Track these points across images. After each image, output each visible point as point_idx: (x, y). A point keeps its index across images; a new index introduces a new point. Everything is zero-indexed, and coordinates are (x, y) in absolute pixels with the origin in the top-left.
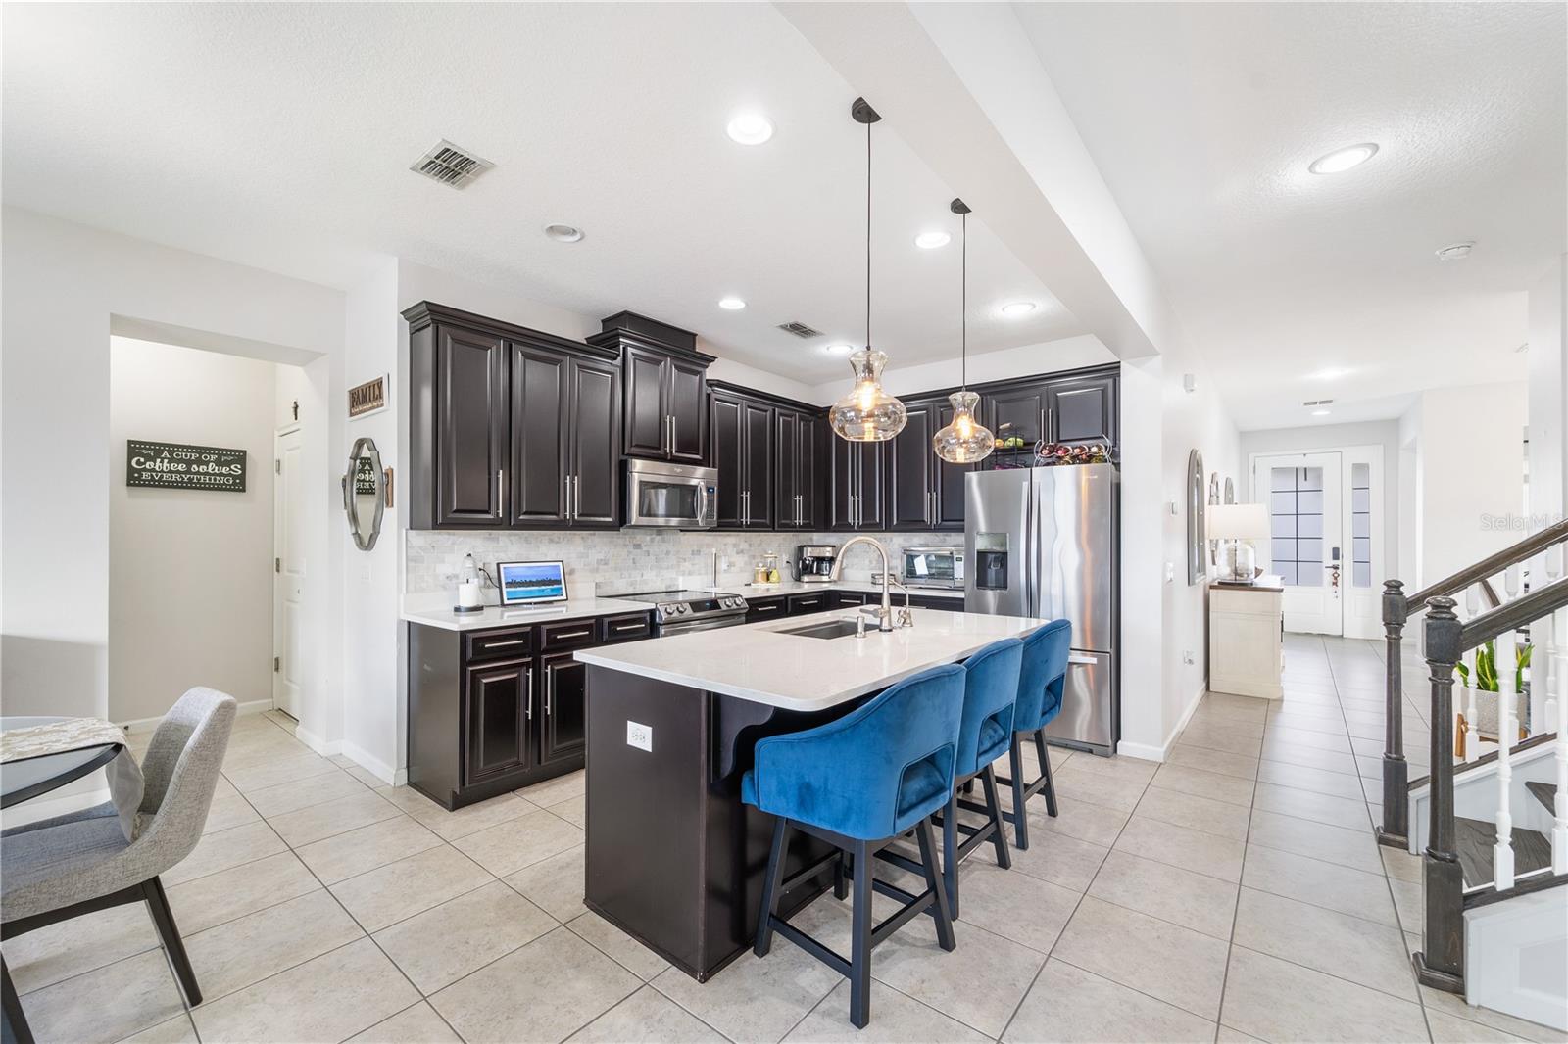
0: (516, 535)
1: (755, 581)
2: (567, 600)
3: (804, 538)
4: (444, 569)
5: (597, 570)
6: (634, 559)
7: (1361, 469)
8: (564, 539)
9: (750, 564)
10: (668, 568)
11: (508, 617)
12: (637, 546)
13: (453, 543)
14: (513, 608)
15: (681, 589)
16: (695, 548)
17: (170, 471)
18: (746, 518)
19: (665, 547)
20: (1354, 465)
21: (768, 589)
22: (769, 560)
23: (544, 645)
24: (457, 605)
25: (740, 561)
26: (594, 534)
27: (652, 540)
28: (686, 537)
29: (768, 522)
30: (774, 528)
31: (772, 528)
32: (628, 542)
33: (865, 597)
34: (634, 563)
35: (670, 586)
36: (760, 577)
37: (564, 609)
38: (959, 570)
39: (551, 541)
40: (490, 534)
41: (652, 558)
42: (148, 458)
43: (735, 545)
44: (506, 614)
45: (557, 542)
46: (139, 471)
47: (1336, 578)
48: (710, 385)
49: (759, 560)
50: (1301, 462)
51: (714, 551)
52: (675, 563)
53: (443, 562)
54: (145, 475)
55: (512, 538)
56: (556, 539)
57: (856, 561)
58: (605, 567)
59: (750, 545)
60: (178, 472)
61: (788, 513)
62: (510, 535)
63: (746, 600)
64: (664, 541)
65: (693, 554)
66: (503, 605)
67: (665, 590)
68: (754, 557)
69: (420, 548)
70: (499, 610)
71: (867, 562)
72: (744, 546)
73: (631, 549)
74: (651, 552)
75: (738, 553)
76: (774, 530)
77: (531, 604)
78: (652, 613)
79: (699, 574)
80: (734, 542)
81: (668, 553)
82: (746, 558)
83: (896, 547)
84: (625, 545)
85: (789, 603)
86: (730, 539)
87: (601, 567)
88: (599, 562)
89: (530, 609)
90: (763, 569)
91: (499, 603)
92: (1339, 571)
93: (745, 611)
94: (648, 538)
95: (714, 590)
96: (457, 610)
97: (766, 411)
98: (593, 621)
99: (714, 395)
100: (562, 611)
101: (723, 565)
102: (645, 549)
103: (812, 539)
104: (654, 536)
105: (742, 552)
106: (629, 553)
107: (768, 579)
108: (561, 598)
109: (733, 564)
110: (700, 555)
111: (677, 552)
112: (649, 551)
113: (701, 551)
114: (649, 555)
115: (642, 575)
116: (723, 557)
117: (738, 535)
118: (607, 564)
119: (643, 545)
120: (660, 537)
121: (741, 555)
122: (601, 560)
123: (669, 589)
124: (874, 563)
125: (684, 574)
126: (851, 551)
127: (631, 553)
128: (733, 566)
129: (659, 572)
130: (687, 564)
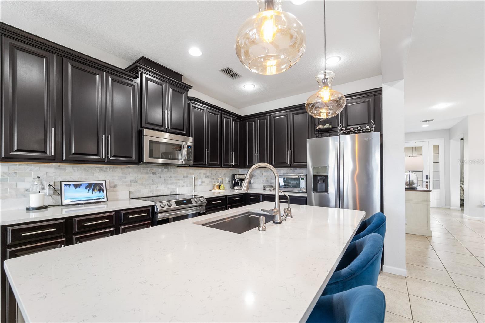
1: (213, 189)
2: (107, 201)
3: (235, 171)
4: (22, 186)
5: (131, 185)
6: (152, 180)
7: (436, 147)
8: (109, 170)
9: (212, 182)
10: (171, 184)
11: (66, 211)
12: (154, 174)
14: (72, 206)
15: (177, 193)
16: (185, 175)
18: (208, 161)
19: (169, 174)
20: (433, 146)
21: (219, 193)
22: (220, 180)
23: (75, 230)
24: (28, 206)
25: (207, 181)
26: (129, 167)
27: (162, 171)
28: (180, 170)
29: (219, 163)
30: (221, 166)
31: (220, 166)
32: (149, 172)
33: (261, 196)
34: (152, 181)
35: (172, 192)
36: (216, 188)
37: (105, 206)
38: (303, 184)
39: (102, 170)
43: (204, 174)
44: (64, 210)
47: (427, 186)
48: (190, 100)
49: (216, 180)
50: (414, 145)
51: (193, 176)
52: (175, 181)
53: (23, 181)
56: (105, 169)
57: (257, 180)
58: (136, 183)
59: (212, 174)
61: (228, 159)
63: (206, 199)
64: (168, 171)
65: (184, 177)
66: (62, 205)
67: (169, 194)
68: (213, 179)
70: (60, 208)
71: (262, 181)
72: (208, 174)
73: (151, 175)
74: (162, 176)
75: (206, 177)
76: (221, 167)
77: (82, 204)
78: (153, 207)
79: (187, 186)
80: (204, 172)
81: (171, 177)
82: (209, 179)
84: (147, 173)
85: (228, 199)
86: (201, 171)
87: (133, 184)
88: (132, 181)
89: (82, 206)
90: (217, 184)
91: (60, 204)
92: (428, 184)
93: (205, 204)
94: (160, 170)
95: (193, 194)
96: (28, 209)
97: (218, 115)
98: (113, 213)
99: (192, 105)
100: (104, 207)
101: (198, 182)
102: (158, 175)
103: (239, 172)
104: (163, 169)
105: (208, 177)
106: (149, 177)
107: (219, 188)
108: (104, 200)
109: (202, 182)
110: (187, 178)
111: (176, 176)
112: (160, 176)
113: (187, 176)
114: (160, 178)
115: (157, 187)
116: (198, 179)
117: (206, 169)
118: (136, 182)
119: (157, 173)
120: (167, 169)
121: (207, 178)
122: (133, 180)
123: (171, 194)
124: (265, 181)
125: (179, 186)
126: (255, 176)
127: (150, 177)
128: (202, 183)
129: (166, 186)
130: (181, 182)
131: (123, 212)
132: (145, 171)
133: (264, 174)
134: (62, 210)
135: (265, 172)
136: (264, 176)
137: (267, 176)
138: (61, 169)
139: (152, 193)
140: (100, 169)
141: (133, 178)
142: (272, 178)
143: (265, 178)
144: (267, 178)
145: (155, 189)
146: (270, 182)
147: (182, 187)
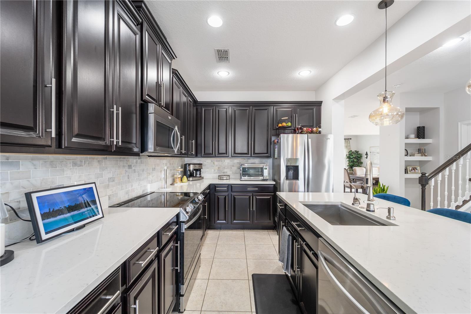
1: (175, 182)
2: (103, 217)
6: (128, 175)
8: (85, 164)
10: (143, 180)
12: (130, 167)
16: (154, 167)
18: (183, 150)
19: (142, 167)
21: (182, 186)
26: (106, 158)
28: (150, 160)
32: (125, 164)
34: (128, 178)
35: (144, 191)
36: (178, 180)
38: (266, 173)
39: (75, 164)
40: (8, 159)
41: (137, 174)
43: (166, 164)
45: (81, 166)
52: (146, 176)
55: (35, 162)
56: (79, 163)
57: (207, 170)
62: (32, 159)
65: (153, 170)
66: (41, 241)
67: (142, 193)
71: (213, 170)
73: (127, 169)
79: (155, 181)
83: (226, 164)
84: (124, 166)
87: (111, 183)
88: (109, 180)
90: (179, 176)
94: (135, 161)
102: (133, 168)
104: (137, 160)
107: (181, 181)
111: (147, 169)
112: (135, 169)
115: (132, 186)
116: (162, 171)
118: (114, 181)
119: (132, 166)
122: (111, 178)
124: (216, 171)
126: (205, 166)
127: (127, 172)
129: (139, 183)
130: (150, 176)
132: (121, 163)
133: (216, 163)
135: (217, 161)
136: (215, 165)
137: (220, 165)
139: (128, 195)
140: (73, 162)
141: (111, 176)
142: (224, 168)
143: (217, 168)
144: (219, 168)
145: (130, 189)
146: (222, 172)
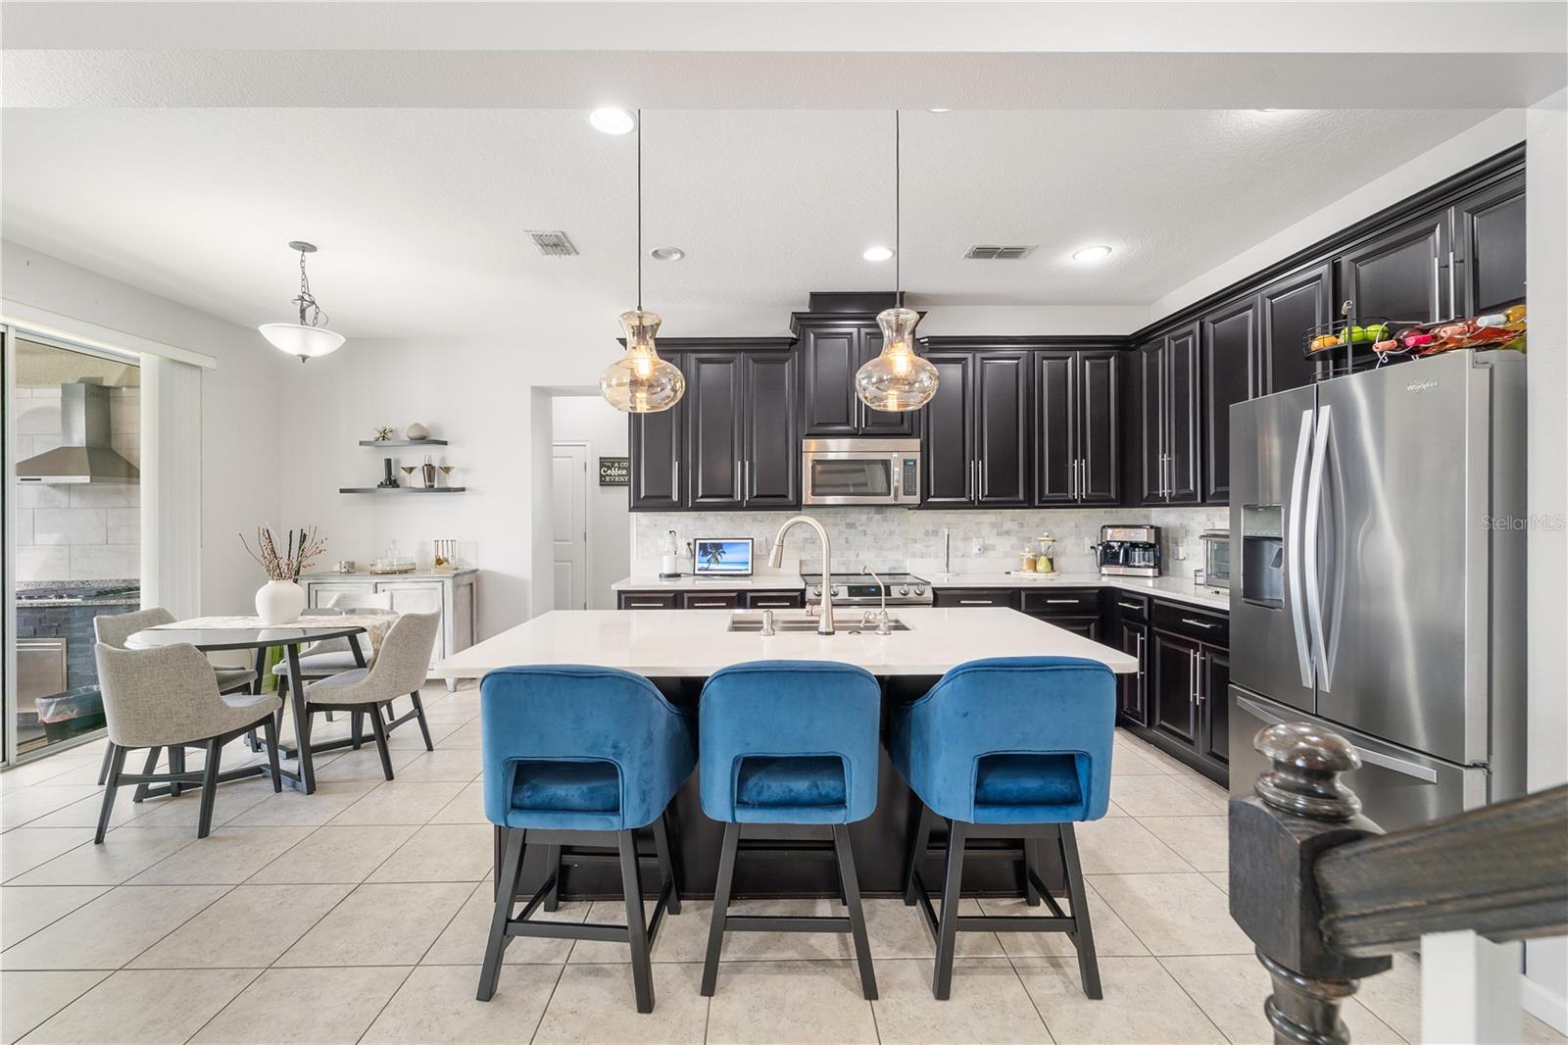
0: (721, 515)
1: (1016, 568)
2: (752, 574)
4: (663, 543)
5: (803, 549)
6: (847, 539)
9: (1016, 549)
10: (892, 549)
12: (851, 526)
13: (670, 522)
16: (930, 528)
17: (619, 475)
18: (977, 493)
19: (886, 527)
22: (1044, 544)
24: (661, 571)
25: (1003, 544)
27: (870, 520)
29: (1021, 496)
30: (1032, 503)
31: (1028, 503)
32: (839, 522)
34: (847, 542)
35: (894, 569)
36: (1024, 565)
37: (750, 582)
39: (755, 520)
41: (871, 538)
42: (609, 468)
43: (994, 525)
44: (697, 582)
46: (604, 476)
49: (1034, 543)
51: (946, 530)
52: (901, 543)
53: (662, 536)
54: (608, 479)
55: (719, 518)
58: (812, 546)
59: (1022, 525)
60: (623, 475)
63: (934, 590)
64: (885, 520)
65: (927, 533)
66: (695, 573)
67: (888, 572)
68: (1021, 540)
69: (646, 525)
70: (692, 578)
72: (1008, 525)
75: (999, 534)
76: (1031, 506)
78: (803, 592)
79: (937, 557)
80: (994, 520)
81: (891, 533)
82: (1014, 540)
84: (836, 525)
88: (805, 540)
90: (1030, 556)
91: (692, 573)
94: (865, 517)
96: (661, 575)
98: (734, 594)
101: (974, 547)
102: (860, 528)
105: (1007, 533)
106: (840, 532)
107: (1035, 567)
108: (747, 572)
109: (984, 549)
110: (937, 535)
111: (904, 532)
112: (866, 530)
113: (937, 532)
114: (865, 535)
115: (858, 555)
116: (972, 538)
117: (1000, 513)
118: (814, 543)
119: (858, 524)
120: (880, 516)
121: (1007, 537)
122: (808, 539)
123: (892, 572)
125: (914, 555)
128: (987, 549)
129: (880, 553)
130: (918, 546)
131: (749, 595)
134: (695, 580)
138: (702, 518)
147: (923, 557)
